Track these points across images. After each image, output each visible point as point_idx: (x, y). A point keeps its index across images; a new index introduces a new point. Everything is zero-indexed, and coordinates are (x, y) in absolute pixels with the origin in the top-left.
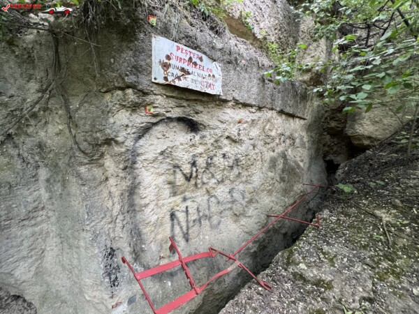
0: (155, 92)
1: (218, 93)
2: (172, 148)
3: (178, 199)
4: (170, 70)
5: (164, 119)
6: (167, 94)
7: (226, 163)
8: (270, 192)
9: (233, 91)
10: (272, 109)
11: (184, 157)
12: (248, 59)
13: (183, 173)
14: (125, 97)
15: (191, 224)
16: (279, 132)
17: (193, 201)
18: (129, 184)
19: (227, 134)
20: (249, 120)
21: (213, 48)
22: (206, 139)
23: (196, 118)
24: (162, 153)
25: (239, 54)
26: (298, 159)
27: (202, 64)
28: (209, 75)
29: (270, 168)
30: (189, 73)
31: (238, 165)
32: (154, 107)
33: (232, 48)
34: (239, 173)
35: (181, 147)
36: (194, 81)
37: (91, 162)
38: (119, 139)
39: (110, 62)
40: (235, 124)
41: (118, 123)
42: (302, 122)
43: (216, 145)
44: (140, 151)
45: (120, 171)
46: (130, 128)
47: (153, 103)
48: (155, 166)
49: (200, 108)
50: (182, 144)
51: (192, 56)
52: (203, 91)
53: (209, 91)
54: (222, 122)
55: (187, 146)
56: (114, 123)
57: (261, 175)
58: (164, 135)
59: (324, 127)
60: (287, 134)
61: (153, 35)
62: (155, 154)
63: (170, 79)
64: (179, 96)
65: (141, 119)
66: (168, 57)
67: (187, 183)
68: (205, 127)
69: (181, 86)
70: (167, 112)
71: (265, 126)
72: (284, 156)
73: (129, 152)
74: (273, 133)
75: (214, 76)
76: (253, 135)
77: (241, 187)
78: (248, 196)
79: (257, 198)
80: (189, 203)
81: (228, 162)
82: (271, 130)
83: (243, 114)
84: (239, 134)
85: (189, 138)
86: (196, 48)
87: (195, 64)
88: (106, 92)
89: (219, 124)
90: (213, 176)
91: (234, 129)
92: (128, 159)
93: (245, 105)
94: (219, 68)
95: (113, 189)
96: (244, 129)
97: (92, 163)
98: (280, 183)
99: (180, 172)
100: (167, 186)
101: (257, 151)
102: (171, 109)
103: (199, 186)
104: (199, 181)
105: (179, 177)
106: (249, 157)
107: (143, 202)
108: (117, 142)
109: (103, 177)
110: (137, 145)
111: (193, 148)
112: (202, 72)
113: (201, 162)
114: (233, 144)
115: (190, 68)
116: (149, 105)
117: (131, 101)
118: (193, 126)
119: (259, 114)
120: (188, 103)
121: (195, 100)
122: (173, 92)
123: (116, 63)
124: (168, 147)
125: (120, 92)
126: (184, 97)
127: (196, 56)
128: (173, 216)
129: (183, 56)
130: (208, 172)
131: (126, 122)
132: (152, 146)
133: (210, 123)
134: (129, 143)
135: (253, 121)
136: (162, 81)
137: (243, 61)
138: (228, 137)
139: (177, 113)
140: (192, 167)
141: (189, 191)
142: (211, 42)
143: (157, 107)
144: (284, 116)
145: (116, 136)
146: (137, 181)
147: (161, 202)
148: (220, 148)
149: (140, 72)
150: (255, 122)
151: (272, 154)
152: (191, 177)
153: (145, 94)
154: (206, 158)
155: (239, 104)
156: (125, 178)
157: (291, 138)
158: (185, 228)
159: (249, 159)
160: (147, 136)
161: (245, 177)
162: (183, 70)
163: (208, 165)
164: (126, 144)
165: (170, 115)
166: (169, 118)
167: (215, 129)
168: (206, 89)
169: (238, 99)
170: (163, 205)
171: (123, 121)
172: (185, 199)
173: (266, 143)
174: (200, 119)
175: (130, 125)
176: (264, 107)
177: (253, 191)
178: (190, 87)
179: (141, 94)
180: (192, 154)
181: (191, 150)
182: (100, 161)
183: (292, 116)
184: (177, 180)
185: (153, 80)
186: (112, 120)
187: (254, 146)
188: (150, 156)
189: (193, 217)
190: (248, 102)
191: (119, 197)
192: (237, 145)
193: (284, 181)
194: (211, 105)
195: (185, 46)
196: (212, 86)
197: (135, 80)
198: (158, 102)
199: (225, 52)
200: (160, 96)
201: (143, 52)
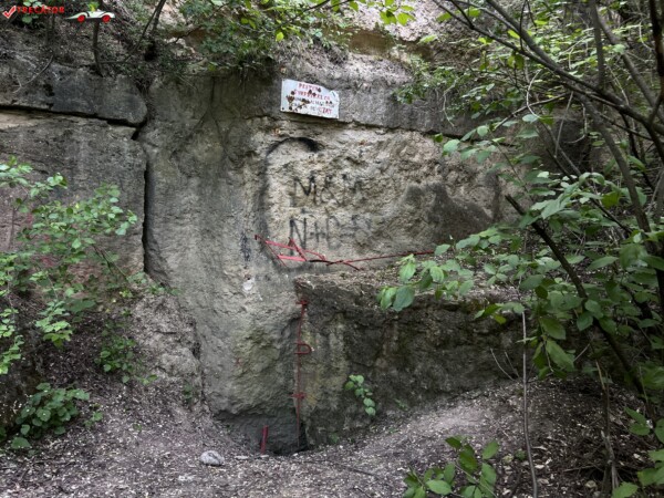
0: (282, 118)
1: (335, 117)
2: (294, 163)
3: (298, 210)
5: (288, 139)
6: (291, 119)
7: (347, 185)
9: (353, 113)
10: (412, 130)
11: (304, 172)
12: (372, 80)
14: (262, 123)
15: (308, 236)
17: (311, 216)
18: (260, 186)
19: (347, 155)
20: (375, 142)
21: (331, 79)
22: (324, 158)
23: (315, 139)
24: (286, 166)
25: (359, 79)
26: (481, 204)
27: (321, 94)
28: (327, 102)
29: (409, 200)
30: (308, 102)
31: (361, 189)
32: (281, 129)
33: (352, 75)
35: (301, 162)
36: (313, 108)
37: (236, 169)
39: (254, 99)
40: (356, 145)
41: (257, 140)
43: (335, 164)
44: (270, 162)
45: (255, 176)
46: (264, 145)
47: (280, 126)
48: (280, 176)
49: (319, 130)
51: (311, 89)
52: (321, 116)
53: (326, 115)
54: (341, 143)
55: (306, 162)
57: (395, 207)
58: (288, 152)
60: (452, 163)
61: (283, 79)
62: (281, 166)
63: (294, 108)
64: (301, 121)
65: (271, 138)
66: (293, 93)
67: (305, 196)
68: (324, 147)
69: (302, 113)
70: (290, 133)
71: (400, 149)
72: (441, 192)
73: (263, 162)
74: (416, 159)
75: (331, 102)
76: (382, 158)
77: (367, 216)
78: (376, 227)
79: (389, 233)
80: (307, 216)
81: (349, 183)
82: (412, 155)
83: (365, 135)
84: (360, 156)
85: (308, 156)
86: (315, 82)
87: (314, 94)
88: (248, 119)
89: (337, 144)
91: (355, 151)
92: (262, 167)
94: (337, 95)
96: (367, 151)
98: (430, 223)
99: (300, 185)
100: (288, 196)
101: (386, 176)
102: (294, 131)
103: (318, 203)
105: (299, 188)
108: (256, 155)
109: (243, 181)
110: (268, 157)
111: (312, 165)
112: (320, 100)
113: (320, 179)
114: (355, 166)
115: (310, 98)
116: (278, 128)
117: (266, 125)
118: (313, 146)
119: (389, 136)
120: (309, 125)
121: (315, 123)
122: (296, 118)
123: (257, 100)
124: (291, 162)
125: (259, 119)
126: (305, 121)
127: (315, 89)
128: (292, 223)
129: (304, 90)
130: (327, 191)
131: (261, 140)
132: (278, 160)
133: (329, 144)
135: (380, 143)
136: (288, 110)
137: (365, 84)
138: (348, 159)
139: (298, 134)
140: (310, 182)
141: (307, 206)
142: (329, 75)
145: (256, 150)
146: (267, 183)
147: (283, 208)
148: (340, 168)
149: (273, 105)
150: (384, 144)
151: (415, 184)
152: (309, 191)
154: (325, 176)
155: (361, 125)
156: (258, 181)
157: (461, 168)
159: (376, 184)
160: (275, 151)
161: (373, 206)
162: (304, 100)
164: (261, 156)
166: (292, 138)
167: (333, 149)
168: (323, 114)
169: (359, 120)
170: (285, 211)
172: (303, 212)
174: (319, 140)
175: (264, 142)
176: (397, 128)
177: (382, 222)
178: (310, 114)
179: (273, 120)
180: (310, 170)
182: (241, 169)
184: (297, 192)
185: (282, 110)
186: (252, 139)
187: (382, 171)
188: (277, 166)
189: (311, 229)
190: (373, 123)
191: (252, 198)
192: (359, 167)
193: (437, 223)
194: (331, 127)
195: (306, 82)
196: (329, 111)
197: (270, 110)
198: (284, 126)
199: (343, 80)
200: (286, 121)
201: (276, 91)
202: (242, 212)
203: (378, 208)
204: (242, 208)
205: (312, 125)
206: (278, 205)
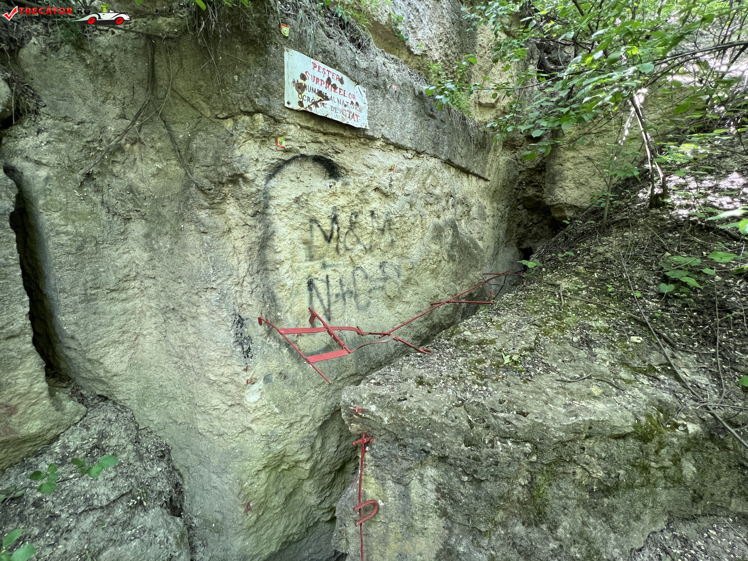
0: (288, 120)
1: (364, 127)
2: (308, 195)
3: (317, 265)
4: (306, 93)
5: (297, 157)
6: (302, 124)
7: (375, 225)
8: (435, 273)
9: (383, 126)
10: (435, 157)
11: (322, 209)
12: (400, 83)
13: (322, 230)
14: (253, 125)
15: (333, 299)
16: (446, 190)
17: (334, 270)
18: (259, 234)
19: (375, 184)
20: (404, 168)
21: (355, 66)
22: (349, 187)
23: (336, 159)
24: (297, 200)
25: (388, 77)
26: (475, 236)
27: (343, 87)
28: (352, 103)
29: (433, 238)
30: (327, 99)
31: (390, 229)
32: (286, 140)
33: (379, 69)
34: (392, 241)
35: (319, 194)
36: (334, 109)
37: (211, 207)
38: (249, 176)
39: (234, 80)
41: (247, 156)
42: (482, 183)
43: (361, 197)
44: (272, 194)
45: (248, 217)
46: (260, 164)
47: (285, 134)
48: (290, 216)
49: (340, 145)
50: (320, 191)
51: (331, 76)
52: (345, 123)
53: (351, 123)
54: (369, 167)
55: (326, 194)
56: (242, 155)
57: (422, 247)
58: (298, 178)
59: (518, 197)
60: (459, 196)
61: (285, 48)
62: (290, 200)
63: (306, 104)
64: (315, 127)
65: (271, 154)
66: (303, 77)
67: (326, 243)
68: (347, 172)
70: (301, 147)
71: (426, 179)
72: (454, 227)
73: (260, 193)
74: (437, 191)
75: (357, 104)
76: (410, 189)
77: (395, 261)
78: (405, 274)
79: (417, 279)
80: (329, 271)
81: (378, 223)
82: (435, 187)
84: (391, 186)
85: (328, 184)
86: (336, 65)
87: (334, 86)
88: (226, 118)
89: (364, 169)
90: (358, 241)
91: (384, 178)
92: (260, 202)
93: (399, 147)
94: (363, 94)
95: (238, 243)
97: (213, 208)
98: (449, 262)
99: (318, 229)
100: (302, 246)
101: (415, 212)
102: (305, 144)
103: (341, 252)
104: (341, 246)
105: (317, 233)
106: (405, 219)
108: (246, 180)
109: (226, 227)
110: (268, 185)
111: (333, 198)
112: (342, 98)
113: (344, 218)
114: (384, 198)
115: (329, 92)
116: (281, 136)
117: (262, 130)
120: (326, 138)
122: (308, 121)
123: (241, 81)
124: (304, 193)
125: (247, 118)
126: (322, 130)
127: (335, 77)
128: (310, 284)
129: (320, 76)
130: (352, 234)
131: (255, 155)
132: (285, 190)
133: (354, 168)
134: (260, 182)
135: (409, 169)
136: (297, 107)
138: (376, 189)
139: (312, 150)
140: (332, 223)
141: (329, 257)
142: (354, 60)
143: (290, 140)
144: (453, 170)
145: (246, 172)
146: (271, 230)
147: (296, 265)
148: (367, 202)
149: (271, 94)
150: (412, 172)
151: (436, 220)
152: (331, 236)
153: (277, 121)
154: (350, 215)
155: (390, 144)
156: (255, 227)
157: (463, 202)
158: (325, 302)
159: (405, 223)
160: (278, 176)
162: (320, 93)
163: (353, 225)
164: (256, 182)
165: (305, 153)
166: (303, 156)
167: (360, 175)
168: (348, 120)
169: (388, 137)
170: (299, 269)
171: (252, 154)
172: (324, 266)
173: (427, 204)
174: (341, 161)
175: (260, 159)
177: (411, 267)
178: (329, 117)
179: (272, 121)
180: (332, 206)
181: (331, 200)
182: (222, 206)
183: (466, 172)
184: (315, 238)
185: (286, 105)
186: (238, 153)
187: (412, 205)
188: (284, 201)
189: (335, 290)
190: (402, 143)
191: (246, 254)
192: (388, 201)
193: (454, 260)
194: (355, 144)
195: (322, 62)
196: (355, 117)
197: (266, 103)
198: (291, 133)
199: (371, 73)
200: (293, 126)
201: (275, 69)
202: (231, 279)
203: (405, 251)
204: (229, 273)
205: (330, 138)
206: (290, 262)
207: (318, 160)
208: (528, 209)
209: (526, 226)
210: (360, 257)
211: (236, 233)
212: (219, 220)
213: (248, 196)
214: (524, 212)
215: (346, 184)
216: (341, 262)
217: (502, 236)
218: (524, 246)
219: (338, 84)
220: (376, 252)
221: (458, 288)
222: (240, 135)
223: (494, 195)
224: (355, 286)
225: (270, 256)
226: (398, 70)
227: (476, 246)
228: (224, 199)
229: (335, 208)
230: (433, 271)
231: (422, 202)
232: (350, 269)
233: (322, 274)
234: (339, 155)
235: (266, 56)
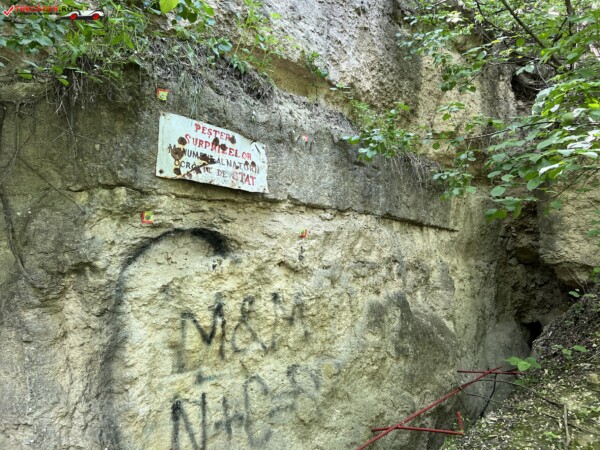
0: (159, 191)
1: (261, 191)
2: (181, 280)
3: (188, 378)
4: (185, 158)
5: (169, 232)
6: (178, 193)
7: (280, 312)
8: (376, 379)
9: (289, 185)
10: (366, 213)
11: (200, 298)
12: (313, 132)
13: (198, 327)
14: (113, 199)
15: (211, 431)
16: (386, 254)
17: (216, 385)
18: (105, 341)
19: (279, 257)
20: (320, 232)
21: (252, 122)
22: (241, 265)
23: (223, 230)
24: (164, 289)
25: (296, 128)
26: (440, 313)
27: (235, 147)
28: (247, 163)
29: (370, 325)
30: (212, 161)
31: (303, 317)
32: (156, 214)
33: (284, 120)
34: (307, 334)
35: (196, 279)
36: (221, 173)
37: (43, 304)
38: (100, 264)
39: (95, 149)
40: (293, 241)
41: (100, 238)
42: (445, 237)
43: (259, 276)
44: (130, 284)
45: (93, 317)
46: (116, 247)
47: (154, 207)
48: (152, 312)
49: (230, 212)
50: (198, 274)
51: (218, 136)
52: (236, 188)
53: (245, 187)
54: (270, 236)
55: (206, 277)
56: (93, 238)
57: (353, 340)
58: (169, 259)
60: (409, 258)
61: (161, 113)
62: (154, 290)
63: (184, 171)
64: (196, 195)
65: (134, 232)
67: (204, 346)
68: (239, 244)
69: (201, 181)
70: (176, 220)
71: (354, 244)
72: (402, 303)
73: (113, 285)
74: (373, 258)
75: (253, 164)
76: (331, 260)
77: (312, 363)
78: (327, 382)
79: (347, 389)
80: (207, 387)
81: (283, 309)
82: (369, 252)
83: (307, 222)
84: (301, 258)
85: (211, 264)
86: (224, 123)
87: (224, 147)
88: (81, 191)
89: (263, 239)
90: (254, 337)
91: (292, 249)
92: (110, 297)
93: (312, 207)
94: (263, 152)
95: (75, 354)
96: (311, 249)
97: (45, 306)
98: (398, 359)
99: (193, 325)
100: (168, 351)
101: (339, 290)
102: (182, 216)
103: (228, 356)
104: (227, 346)
105: (192, 333)
106: (323, 301)
107: (128, 374)
108: (94, 269)
109: (60, 331)
110: (125, 274)
111: (218, 281)
112: (233, 159)
113: (232, 307)
114: (291, 276)
115: (216, 154)
116: (148, 210)
117: (123, 205)
118: (217, 243)
119: (339, 222)
120: (211, 205)
121: (223, 201)
122: (187, 189)
123: (103, 151)
124: (175, 279)
125: (105, 192)
126: (205, 197)
127: (224, 137)
128: (177, 410)
129: (205, 138)
130: (244, 327)
131: (110, 236)
132: (147, 277)
133: (248, 239)
134: (114, 270)
135: (328, 234)
137: (304, 138)
138: (281, 264)
139: (191, 221)
140: (214, 317)
141: (208, 365)
142: (249, 114)
143: (161, 213)
144: (396, 226)
145: (95, 259)
146: (122, 335)
147: (156, 381)
148: (267, 282)
149: (139, 164)
150: (333, 236)
151: (374, 297)
152: (212, 335)
153: (144, 193)
154: (241, 301)
155: (300, 205)
156: (101, 330)
157: (417, 266)
158: (198, 439)
159: (325, 306)
160: (141, 259)
161: (319, 343)
162: (204, 157)
163: (246, 315)
164: (108, 272)
165: (181, 226)
166: (178, 231)
167: (257, 248)
168: (241, 184)
169: (296, 197)
171: (106, 236)
172: (200, 379)
173: (357, 276)
174: (231, 231)
175: (117, 241)
176: (349, 209)
177: (336, 371)
178: (215, 183)
179: (138, 194)
180: (215, 292)
181: (213, 284)
182: (59, 302)
183: (419, 225)
184: (188, 339)
185: (158, 174)
186: (88, 235)
187: (333, 281)
188: (145, 293)
189: (215, 416)
190: (317, 202)
191: (84, 369)
192: (299, 277)
193: (407, 356)
194: (251, 209)
195: (208, 123)
196: (250, 179)
197: (132, 174)
198: (162, 206)
199: (272, 126)
200: (166, 197)
201: (146, 135)
202: (56, 409)
203: (327, 346)
204: (55, 399)
205: (216, 205)
206: (146, 378)
207: (197, 233)
208: (526, 265)
209: (525, 290)
210: (256, 362)
211: (74, 339)
212: (52, 322)
213: (96, 290)
214: (520, 269)
215: (236, 262)
216: (227, 371)
217: (488, 305)
218: (528, 319)
219: (229, 144)
220: (283, 350)
221: (416, 399)
222: (93, 213)
223: (468, 249)
224: (247, 407)
225: (119, 372)
226: (311, 116)
227: (443, 329)
228: (62, 293)
229: (219, 295)
230: (373, 376)
231: (350, 275)
232: (241, 380)
233: (196, 394)
234: (229, 225)
235: (137, 123)
